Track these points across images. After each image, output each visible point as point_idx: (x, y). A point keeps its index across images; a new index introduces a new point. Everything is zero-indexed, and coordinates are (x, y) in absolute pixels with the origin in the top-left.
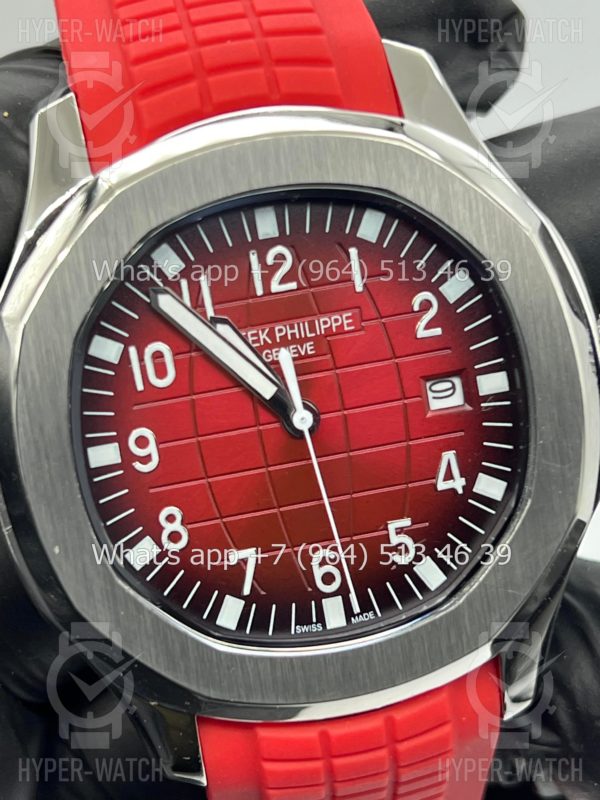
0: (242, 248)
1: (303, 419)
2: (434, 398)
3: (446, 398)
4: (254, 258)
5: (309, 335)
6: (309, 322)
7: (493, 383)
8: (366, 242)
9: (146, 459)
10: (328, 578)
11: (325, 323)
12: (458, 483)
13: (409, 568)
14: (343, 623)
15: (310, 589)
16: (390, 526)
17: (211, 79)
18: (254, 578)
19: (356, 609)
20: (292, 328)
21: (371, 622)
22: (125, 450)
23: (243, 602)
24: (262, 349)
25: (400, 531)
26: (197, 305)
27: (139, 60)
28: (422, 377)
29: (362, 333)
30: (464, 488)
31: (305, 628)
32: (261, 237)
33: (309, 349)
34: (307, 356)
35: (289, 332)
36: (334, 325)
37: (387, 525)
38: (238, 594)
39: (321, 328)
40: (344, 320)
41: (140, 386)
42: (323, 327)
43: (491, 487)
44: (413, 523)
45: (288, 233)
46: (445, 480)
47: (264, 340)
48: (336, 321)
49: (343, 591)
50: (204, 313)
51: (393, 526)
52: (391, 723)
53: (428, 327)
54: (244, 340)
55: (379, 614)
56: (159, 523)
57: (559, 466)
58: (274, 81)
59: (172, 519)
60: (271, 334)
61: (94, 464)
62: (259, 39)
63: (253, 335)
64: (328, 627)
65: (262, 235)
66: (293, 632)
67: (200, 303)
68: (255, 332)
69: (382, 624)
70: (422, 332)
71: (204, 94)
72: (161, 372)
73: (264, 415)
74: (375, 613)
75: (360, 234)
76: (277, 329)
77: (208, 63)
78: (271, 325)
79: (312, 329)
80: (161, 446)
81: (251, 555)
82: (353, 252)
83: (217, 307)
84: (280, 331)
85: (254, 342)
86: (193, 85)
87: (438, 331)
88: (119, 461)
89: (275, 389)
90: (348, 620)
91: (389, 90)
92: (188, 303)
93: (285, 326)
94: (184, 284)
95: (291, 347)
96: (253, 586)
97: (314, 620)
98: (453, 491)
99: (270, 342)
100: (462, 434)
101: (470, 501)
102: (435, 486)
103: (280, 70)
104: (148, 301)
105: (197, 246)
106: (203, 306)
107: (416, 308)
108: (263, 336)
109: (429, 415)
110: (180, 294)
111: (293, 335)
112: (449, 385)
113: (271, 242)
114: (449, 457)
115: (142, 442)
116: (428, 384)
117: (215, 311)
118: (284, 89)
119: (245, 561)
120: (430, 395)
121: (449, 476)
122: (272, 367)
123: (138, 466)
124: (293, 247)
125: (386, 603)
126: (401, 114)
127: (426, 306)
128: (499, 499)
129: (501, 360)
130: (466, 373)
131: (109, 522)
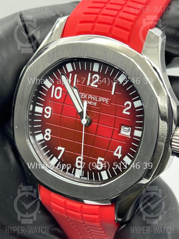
0: (88, 71)
1: (84, 121)
2: (123, 131)
3: (126, 132)
4: (89, 75)
5: (96, 100)
6: (98, 97)
9: (47, 115)
10: (79, 164)
11: (101, 99)
13: (100, 171)
15: (74, 165)
18: (62, 155)
19: (83, 175)
20: (93, 97)
21: (85, 180)
22: (43, 111)
23: (58, 160)
24: (84, 99)
25: (101, 161)
28: (121, 124)
29: (110, 105)
30: (120, 157)
31: (70, 174)
32: (93, 70)
33: (95, 104)
34: (94, 106)
35: (92, 98)
36: (103, 101)
37: (98, 158)
39: (100, 100)
40: (106, 100)
41: (52, 96)
42: (101, 100)
44: (104, 160)
45: (100, 72)
46: (116, 153)
47: (85, 97)
48: (104, 100)
51: (99, 159)
53: (127, 111)
54: (80, 96)
55: (88, 179)
56: (45, 132)
59: (48, 132)
60: (87, 96)
61: (36, 110)
63: (83, 95)
64: (75, 176)
66: (67, 173)
68: (84, 94)
69: (88, 182)
70: (124, 112)
72: (58, 95)
74: (87, 178)
76: (89, 95)
78: (88, 94)
79: (98, 99)
80: (52, 113)
81: (63, 149)
84: (90, 96)
85: (83, 97)
87: (129, 113)
90: (80, 177)
93: (91, 96)
94: (71, 74)
95: (91, 102)
96: (61, 157)
97: (72, 173)
98: (117, 157)
99: (86, 98)
100: (126, 143)
101: (121, 161)
102: (113, 153)
105: (77, 66)
107: (125, 105)
108: (85, 96)
109: (119, 134)
110: (69, 77)
111: (93, 99)
112: (128, 129)
113: (96, 73)
114: (119, 148)
115: (48, 110)
116: (122, 126)
117: (76, 85)
118: (113, 33)
119: (61, 150)
120: (122, 129)
121: (118, 152)
123: (45, 116)
124: (100, 76)
125: (91, 178)
127: (128, 105)
128: (129, 164)
129: (142, 128)
130: (132, 128)
131: (34, 126)
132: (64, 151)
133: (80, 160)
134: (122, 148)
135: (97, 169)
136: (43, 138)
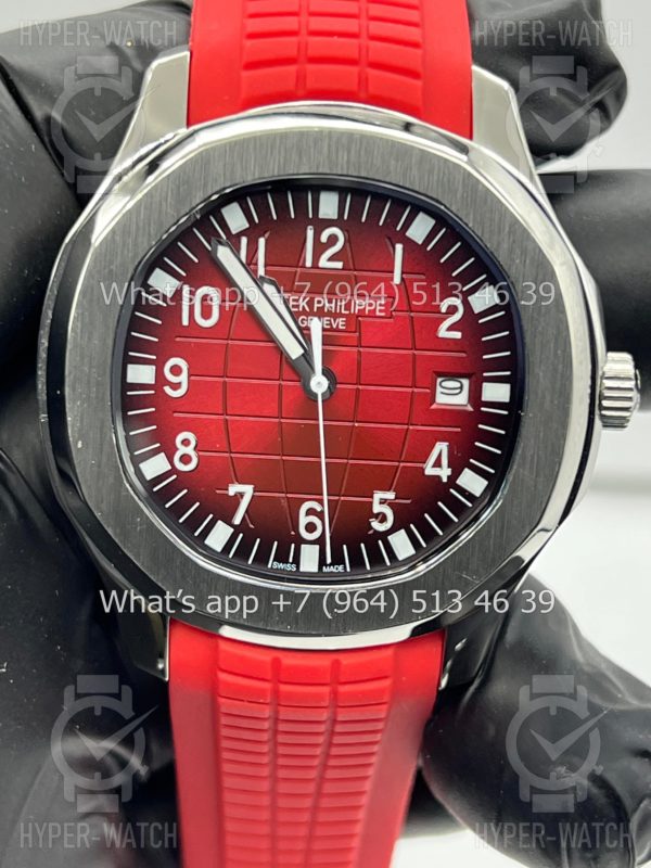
0: (303, 219)
1: (319, 383)
2: (443, 393)
3: (452, 395)
4: (310, 233)
5: (343, 312)
6: (346, 302)
7: (496, 392)
8: (413, 241)
9: (176, 386)
10: (311, 528)
11: (360, 304)
12: (444, 473)
13: (384, 536)
14: (315, 569)
15: (293, 533)
16: (375, 495)
17: (311, 67)
18: (247, 511)
19: (329, 561)
20: (330, 302)
21: (339, 574)
22: (159, 374)
23: (232, 530)
24: (299, 314)
25: (383, 502)
26: (250, 265)
27: (252, 36)
28: (435, 372)
29: (392, 321)
30: (449, 477)
31: (281, 566)
32: (321, 216)
33: (340, 324)
34: (337, 330)
35: (327, 305)
36: (368, 308)
37: (373, 493)
38: (228, 522)
39: (355, 309)
40: (377, 305)
41: (185, 322)
42: (357, 308)
43: (472, 482)
44: (396, 498)
45: (346, 217)
46: (434, 466)
47: (303, 307)
48: (370, 305)
49: (320, 541)
50: (256, 271)
51: (378, 495)
52: (336, 666)
53: (450, 329)
54: (286, 302)
55: (348, 570)
56: (174, 445)
58: (363, 81)
59: (186, 443)
60: (311, 304)
61: (131, 379)
63: (294, 300)
64: (302, 569)
65: (322, 215)
66: (269, 566)
67: (254, 262)
68: (297, 298)
69: (349, 578)
70: (443, 332)
71: (301, 78)
72: (206, 314)
73: (287, 373)
74: (345, 568)
75: (409, 234)
76: (316, 300)
77: (311, 52)
78: (312, 295)
79: (348, 307)
80: (193, 378)
81: (248, 490)
82: (399, 247)
83: (269, 268)
84: (319, 302)
85: (293, 306)
86: (292, 69)
87: (457, 335)
88: (153, 382)
89: (302, 351)
90: (320, 568)
91: (466, 112)
92: (244, 260)
93: (324, 299)
94: (244, 240)
95: (325, 319)
96: (244, 518)
97: (291, 560)
98: (439, 477)
99: (307, 309)
100: (459, 430)
101: (452, 490)
102: (423, 470)
103: (372, 72)
104: (210, 248)
105: (263, 211)
106: (256, 264)
107: (444, 310)
108: (303, 304)
109: (434, 406)
110: (239, 251)
111: (330, 308)
112: (458, 385)
113: (329, 223)
114: (441, 448)
115: (176, 370)
116: (439, 380)
117: (266, 272)
118: (372, 90)
120: (439, 389)
121: (438, 464)
122: (305, 332)
123: (167, 389)
124: (347, 231)
125: (357, 562)
126: (471, 137)
127: (452, 310)
128: (478, 495)
129: (508, 373)
130: (474, 378)
131: (132, 433)
132: (253, 496)
133: (312, 517)
134: (449, 447)
135: (375, 531)
136: (170, 468)
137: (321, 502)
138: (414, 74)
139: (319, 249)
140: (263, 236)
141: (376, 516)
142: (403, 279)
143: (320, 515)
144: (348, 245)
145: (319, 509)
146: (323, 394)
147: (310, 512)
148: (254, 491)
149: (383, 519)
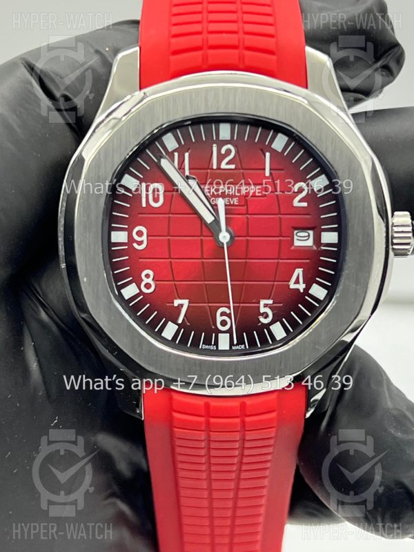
0: (210, 141)
1: (224, 237)
2: (298, 240)
3: (303, 240)
4: (215, 148)
7: (330, 237)
8: (276, 151)
9: (140, 243)
10: (224, 323)
12: (301, 287)
13: (268, 326)
14: (228, 348)
15: (213, 327)
17: (211, 52)
18: (185, 316)
19: (235, 342)
21: (242, 350)
22: (130, 236)
23: (177, 327)
25: (266, 306)
26: (181, 168)
27: (175, 36)
28: (293, 227)
29: (265, 198)
30: (304, 289)
31: (207, 347)
34: (234, 205)
37: (260, 301)
38: (175, 322)
41: (144, 205)
43: (318, 292)
44: (274, 303)
45: (235, 139)
46: (295, 283)
49: (230, 331)
50: (184, 173)
51: (263, 302)
52: (243, 406)
53: (300, 201)
54: (202, 190)
55: (247, 347)
56: (141, 277)
57: (354, 286)
58: (242, 58)
59: (148, 276)
61: (114, 240)
62: (241, 35)
64: (220, 348)
65: (221, 138)
66: (200, 347)
67: (183, 167)
69: (248, 352)
70: (296, 203)
71: (205, 58)
73: (205, 232)
74: (245, 346)
75: (274, 146)
77: (211, 42)
80: (150, 238)
81: (185, 302)
82: (268, 155)
83: (192, 171)
86: (199, 53)
87: (305, 204)
88: (127, 241)
89: (213, 218)
90: (231, 347)
91: (303, 73)
92: (176, 166)
94: (176, 154)
96: (183, 320)
97: (213, 343)
98: (298, 290)
100: (308, 261)
101: (306, 297)
102: (289, 286)
103: (248, 53)
104: (156, 161)
105: (187, 137)
106: (184, 169)
109: (292, 248)
110: (173, 161)
112: (307, 234)
113: (226, 142)
114: (299, 272)
116: (295, 232)
117: (190, 173)
118: (247, 63)
119: (182, 305)
120: (296, 237)
121: (297, 282)
122: (215, 207)
123: (135, 245)
124: (236, 147)
125: (252, 343)
126: (307, 88)
128: (322, 299)
129: (336, 226)
130: (316, 229)
131: (115, 272)
132: (188, 306)
133: (224, 317)
134: (303, 271)
135: (263, 324)
136: (138, 291)
137: (229, 308)
138: (271, 52)
139: (221, 158)
140: (187, 151)
141: (262, 314)
142: (271, 174)
143: (229, 316)
144: (237, 155)
145: (228, 312)
146: (227, 243)
147: (223, 314)
148: (189, 303)
149: (266, 316)
